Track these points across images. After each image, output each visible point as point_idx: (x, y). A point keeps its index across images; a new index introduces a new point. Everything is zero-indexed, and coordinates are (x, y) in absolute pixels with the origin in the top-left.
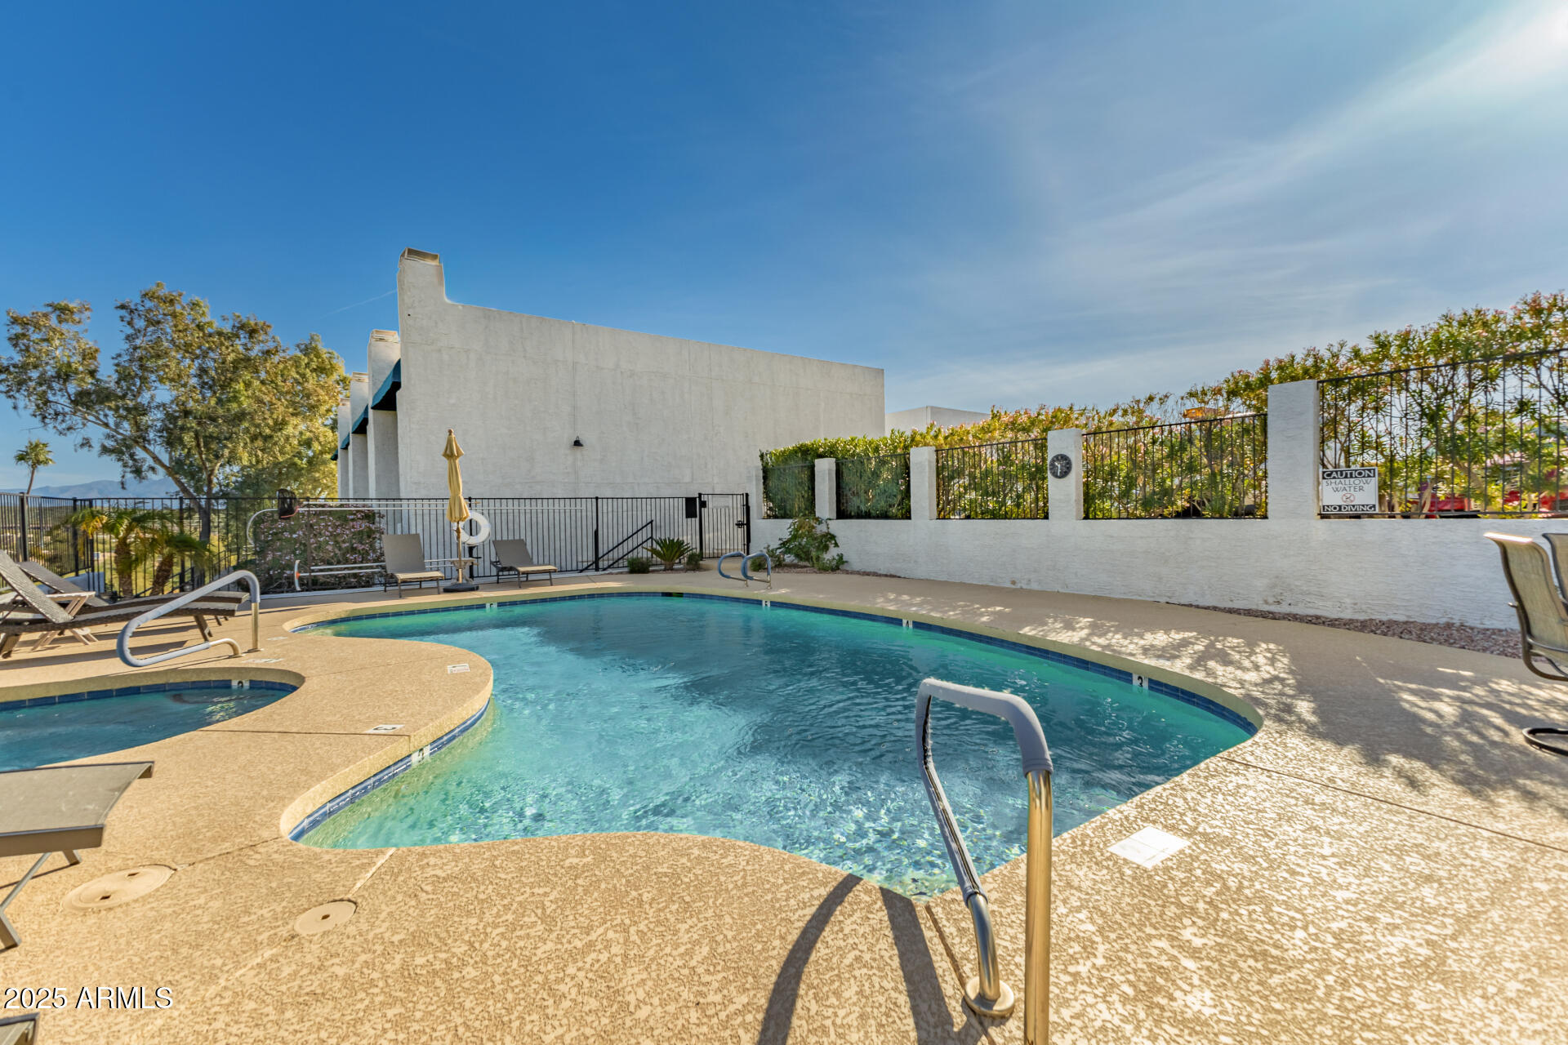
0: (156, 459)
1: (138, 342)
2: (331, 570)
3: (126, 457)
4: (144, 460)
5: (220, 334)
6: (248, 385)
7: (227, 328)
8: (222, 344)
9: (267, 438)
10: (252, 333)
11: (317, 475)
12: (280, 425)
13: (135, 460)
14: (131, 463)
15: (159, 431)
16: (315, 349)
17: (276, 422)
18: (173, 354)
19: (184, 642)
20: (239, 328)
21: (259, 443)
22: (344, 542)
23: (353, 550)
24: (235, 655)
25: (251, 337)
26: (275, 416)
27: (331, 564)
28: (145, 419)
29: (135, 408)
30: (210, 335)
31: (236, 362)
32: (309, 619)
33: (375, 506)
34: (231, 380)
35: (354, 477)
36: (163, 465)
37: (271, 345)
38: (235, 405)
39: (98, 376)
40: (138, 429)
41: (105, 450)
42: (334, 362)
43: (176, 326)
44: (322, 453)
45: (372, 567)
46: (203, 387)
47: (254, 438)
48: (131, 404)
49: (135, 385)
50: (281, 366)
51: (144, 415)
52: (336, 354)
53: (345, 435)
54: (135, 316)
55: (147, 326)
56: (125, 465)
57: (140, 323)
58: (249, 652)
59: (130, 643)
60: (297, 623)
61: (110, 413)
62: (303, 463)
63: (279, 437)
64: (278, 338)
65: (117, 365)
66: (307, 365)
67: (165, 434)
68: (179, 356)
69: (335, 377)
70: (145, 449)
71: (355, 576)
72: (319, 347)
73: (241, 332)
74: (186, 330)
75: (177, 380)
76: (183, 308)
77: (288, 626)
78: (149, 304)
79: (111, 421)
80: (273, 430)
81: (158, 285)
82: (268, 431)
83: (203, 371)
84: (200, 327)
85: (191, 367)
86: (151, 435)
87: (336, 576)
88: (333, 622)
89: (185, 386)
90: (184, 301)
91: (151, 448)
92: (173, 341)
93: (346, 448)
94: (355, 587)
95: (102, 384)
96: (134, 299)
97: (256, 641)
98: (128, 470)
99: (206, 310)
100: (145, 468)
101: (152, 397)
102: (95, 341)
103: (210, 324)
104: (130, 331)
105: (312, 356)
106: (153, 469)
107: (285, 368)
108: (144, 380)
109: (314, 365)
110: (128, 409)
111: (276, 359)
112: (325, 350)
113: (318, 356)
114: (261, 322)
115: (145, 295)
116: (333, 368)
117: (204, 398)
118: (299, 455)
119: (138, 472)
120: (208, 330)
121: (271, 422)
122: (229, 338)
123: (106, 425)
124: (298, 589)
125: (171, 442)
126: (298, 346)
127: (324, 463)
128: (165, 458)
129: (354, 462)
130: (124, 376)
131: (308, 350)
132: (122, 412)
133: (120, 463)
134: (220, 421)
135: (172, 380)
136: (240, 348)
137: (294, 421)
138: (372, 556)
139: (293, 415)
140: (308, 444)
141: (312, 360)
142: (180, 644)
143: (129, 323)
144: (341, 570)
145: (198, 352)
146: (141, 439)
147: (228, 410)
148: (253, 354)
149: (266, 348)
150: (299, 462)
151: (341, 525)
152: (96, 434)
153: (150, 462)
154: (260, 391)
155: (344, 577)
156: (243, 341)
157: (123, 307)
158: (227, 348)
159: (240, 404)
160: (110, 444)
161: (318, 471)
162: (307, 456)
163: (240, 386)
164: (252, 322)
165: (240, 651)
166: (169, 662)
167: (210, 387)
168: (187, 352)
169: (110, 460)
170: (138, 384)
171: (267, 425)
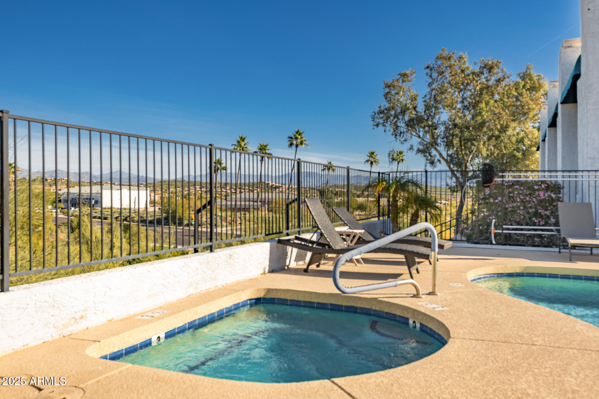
0: (441, 155)
1: (434, 86)
2: (522, 230)
3: (427, 155)
4: (435, 156)
5: (473, 73)
6: (487, 104)
7: (477, 70)
8: (474, 79)
9: (498, 137)
10: (490, 69)
11: (527, 162)
12: (504, 129)
13: (431, 156)
14: (429, 158)
15: (443, 138)
16: (529, 75)
17: (502, 126)
18: (449, 90)
19: (401, 275)
20: (483, 68)
21: (493, 141)
22: (531, 207)
23: (536, 214)
24: (417, 296)
25: (490, 72)
26: (502, 122)
27: (522, 225)
28: (436, 131)
29: (432, 126)
30: (468, 75)
31: (481, 90)
32: (491, 269)
33: (559, 178)
34: (478, 102)
35: (548, 161)
36: (443, 158)
37: (500, 75)
38: (479, 118)
39: (417, 110)
40: (433, 138)
41: (419, 151)
42: (541, 81)
43: (451, 73)
44: (531, 146)
45: (552, 230)
46: (464, 109)
47: (489, 139)
48: (430, 123)
49: (432, 112)
50: (507, 88)
51: (436, 129)
52: (542, 76)
53: (545, 130)
54: (433, 71)
55: (438, 76)
56: (427, 160)
57: (435, 75)
58: (429, 294)
59: (341, 268)
60: (481, 272)
61: (421, 130)
62: (519, 155)
63: (503, 137)
64: (505, 69)
65: (424, 101)
66: (524, 86)
67: (445, 140)
68: (453, 91)
69: (542, 92)
70: (436, 149)
71: (540, 236)
72: (532, 73)
73: (485, 70)
74: (456, 74)
75: (451, 106)
76: (455, 62)
77: (471, 275)
78: (439, 62)
79: (421, 134)
80: (500, 132)
81: (443, 50)
82: (497, 133)
83: (464, 99)
84: (463, 71)
85: (458, 96)
86: (439, 141)
87: (524, 235)
88: (510, 275)
89: (454, 109)
90: (455, 57)
91: (438, 148)
92: (449, 83)
93: (544, 140)
94: (538, 246)
95: (419, 114)
96: (431, 62)
97: (434, 285)
98: (428, 162)
99: (466, 60)
100: (436, 160)
101: (439, 118)
102: (417, 90)
103: (468, 68)
104: (430, 80)
105: (527, 80)
106: (439, 161)
107: (509, 89)
108: (436, 108)
109: (528, 86)
110: (429, 126)
111: (503, 83)
112: (535, 75)
113: (531, 79)
114: (495, 61)
115: (437, 58)
116: (540, 86)
117: (465, 116)
118: (518, 150)
119: (432, 163)
120: (467, 72)
121: (499, 127)
122: (478, 75)
123: (419, 137)
124: (494, 242)
125: (449, 145)
126: (519, 75)
127: (532, 153)
128: (444, 154)
129: (549, 149)
130: (428, 107)
131: (525, 76)
132: (427, 128)
133: (425, 158)
134: (471, 129)
135: (448, 106)
136: (484, 80)
137: (513, 124)
138: (553, 220)
139: (513, 120)
140: (521, 141)
141: (527, 83)
142: (396, 276)
143: (430, 76)
144: (527, 230)
145: (462, 87)
146: (434, 144)
147: (476, 121)
148: (490, 83)
149: (498, 78)
150: (517, 154)
151: (530, 194)
152: (415, 141)
153: (438, 157)
154: (494, 106)
155: (531, 236)
156: (486, 75)
157: (428, 67)
158: (477, 81)
159: (482, 116)
160: (421, 147)
161: (528, 160)
162: (523, 150)
163: (483, 105)
164: (490, 63)
165: (421, 293)
166: (375, 292)
167: (468, 109)
168: (456, 87)
169: (420, 155)
170: (434, 111)
171: (497, 128)
